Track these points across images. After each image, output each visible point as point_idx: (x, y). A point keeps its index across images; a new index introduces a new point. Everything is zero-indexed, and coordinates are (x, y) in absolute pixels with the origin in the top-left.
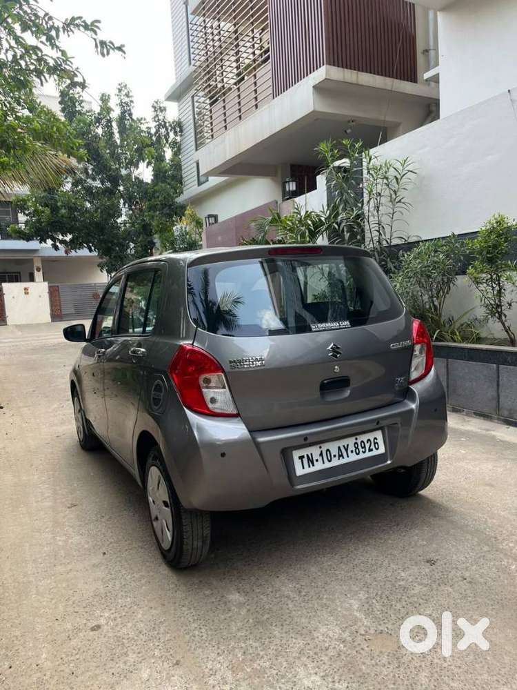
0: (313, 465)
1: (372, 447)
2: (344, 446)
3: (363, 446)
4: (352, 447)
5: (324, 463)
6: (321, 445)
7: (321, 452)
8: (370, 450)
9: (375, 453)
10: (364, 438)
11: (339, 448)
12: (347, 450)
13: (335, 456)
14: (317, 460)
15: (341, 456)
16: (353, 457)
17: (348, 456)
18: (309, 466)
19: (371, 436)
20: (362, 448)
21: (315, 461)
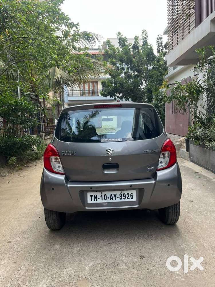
0: (97, 200)
1: (130, 197)
2: (114, 194)
3: (124, 196)
4: (118, 195)
5: (102, 200)
6: (102, 192)
7: (102, 195)
8: (128, 198)
9: (130, 200)
10: (126, 192)
11: (111, 195)
12: (115, 196)
13: (108, 198)
14: (99, 198)
15: (111, 198)
16: (118, 200)
17: (115, 199)
18: (95, 200)
19: (130, 192)
20: (124, 197)
21: (98, 199)
